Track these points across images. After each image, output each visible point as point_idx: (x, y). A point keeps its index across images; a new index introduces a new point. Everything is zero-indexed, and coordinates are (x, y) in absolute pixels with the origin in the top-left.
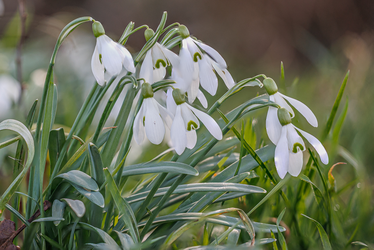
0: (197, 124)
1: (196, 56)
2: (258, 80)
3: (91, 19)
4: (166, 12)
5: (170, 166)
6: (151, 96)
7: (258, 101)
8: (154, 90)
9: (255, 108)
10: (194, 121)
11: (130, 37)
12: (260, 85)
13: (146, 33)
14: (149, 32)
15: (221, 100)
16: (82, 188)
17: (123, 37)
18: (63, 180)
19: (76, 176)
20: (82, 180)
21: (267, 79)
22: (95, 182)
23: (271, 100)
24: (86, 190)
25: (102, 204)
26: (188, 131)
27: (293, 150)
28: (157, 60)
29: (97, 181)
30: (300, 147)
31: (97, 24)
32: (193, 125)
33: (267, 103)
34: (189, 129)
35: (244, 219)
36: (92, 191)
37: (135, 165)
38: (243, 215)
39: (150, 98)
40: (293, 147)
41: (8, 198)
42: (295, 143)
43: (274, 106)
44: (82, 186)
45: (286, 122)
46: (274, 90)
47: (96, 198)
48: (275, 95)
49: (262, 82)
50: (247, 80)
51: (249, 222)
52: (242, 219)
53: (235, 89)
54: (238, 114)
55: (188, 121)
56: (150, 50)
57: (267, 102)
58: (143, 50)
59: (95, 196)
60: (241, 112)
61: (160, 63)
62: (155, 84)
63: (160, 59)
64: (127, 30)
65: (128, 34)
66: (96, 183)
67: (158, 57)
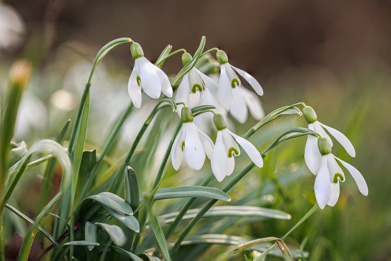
0: (237, 150)
1: (234, 82)
2: (297, 108)
3: (130, 40)
4: (205, 37)
5: (202, 190)
6: (191, 121)
7: (297, 130)
8: (194, 114)
9: (294, 136)
10: (235, 147)
11: (167, 60)
12: (299, 114)
13: (184, 57)
14: (186, 56)
15: (257, 126)
16: (115, 211)
17: (159, 60)
18: (93, 201)
19: (109, 199)
20: (115, 203)
21: (307, 108)
22: (129, 205)
23: (309, 128)
24: (120, 214)
25: (137, 229)
26: (229, 158)
27: (333, 180)
28: (194, 84)
29: (131, 204)
30: (340, 178)
31: (136, 46)
32: (234, 151)
33: (307, 132)
34: (230, 156)
35: (283, 249)
36: (126, 215)
37: (166, 188)
38: (282, 244)
39: (190, 123)
40: (334, 177)
41: (41, 221)
42: (336, 173)
43: (314, 135)
44: (116, 209)
45: (326, 152)
46: (314, 119)
47: (131, 223)
48: (314, 123)
49: (302, 111)
50: (284, 108)
51: (288, 252)
52: (281, 249)
53: (272, 117)
54: (275, 141)
55: (229, 147)
56: (187, 74)
57: (307, 130)
58: (180, 74)
59: (129, 221)
60: (279, 140)
61: (197, 88)
62: (195, 108)
63: (196, 84)
64: (164, 54)
65: (165, 57)
66: (130, 207)
67: (195, 82)
